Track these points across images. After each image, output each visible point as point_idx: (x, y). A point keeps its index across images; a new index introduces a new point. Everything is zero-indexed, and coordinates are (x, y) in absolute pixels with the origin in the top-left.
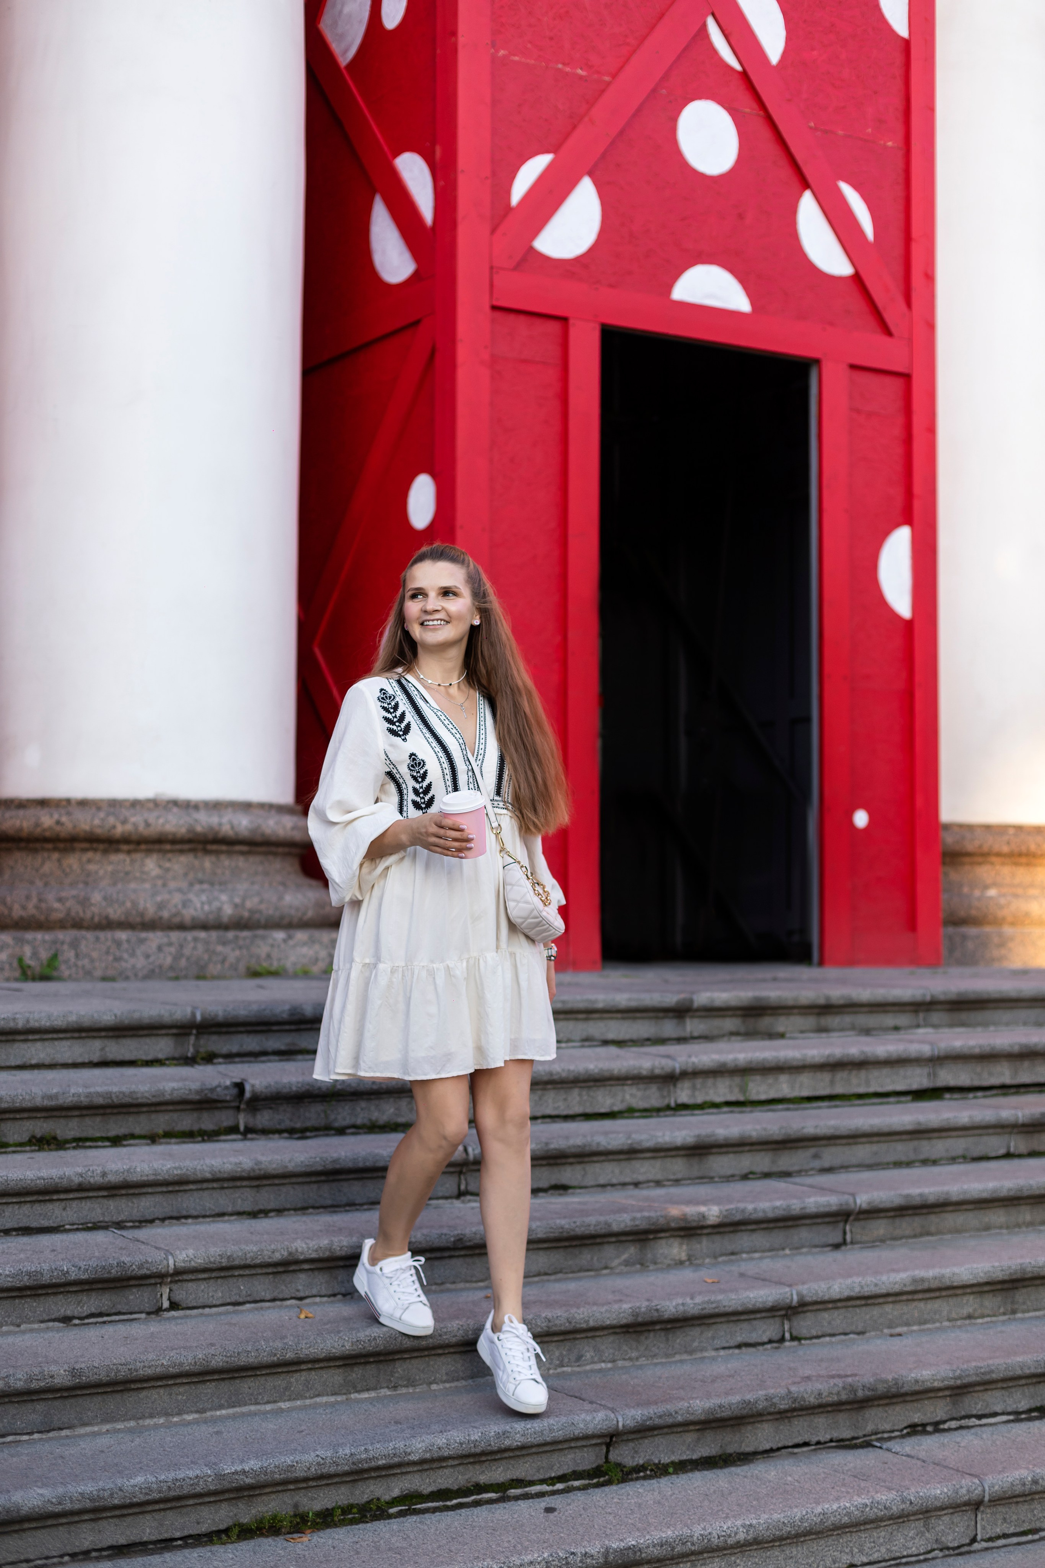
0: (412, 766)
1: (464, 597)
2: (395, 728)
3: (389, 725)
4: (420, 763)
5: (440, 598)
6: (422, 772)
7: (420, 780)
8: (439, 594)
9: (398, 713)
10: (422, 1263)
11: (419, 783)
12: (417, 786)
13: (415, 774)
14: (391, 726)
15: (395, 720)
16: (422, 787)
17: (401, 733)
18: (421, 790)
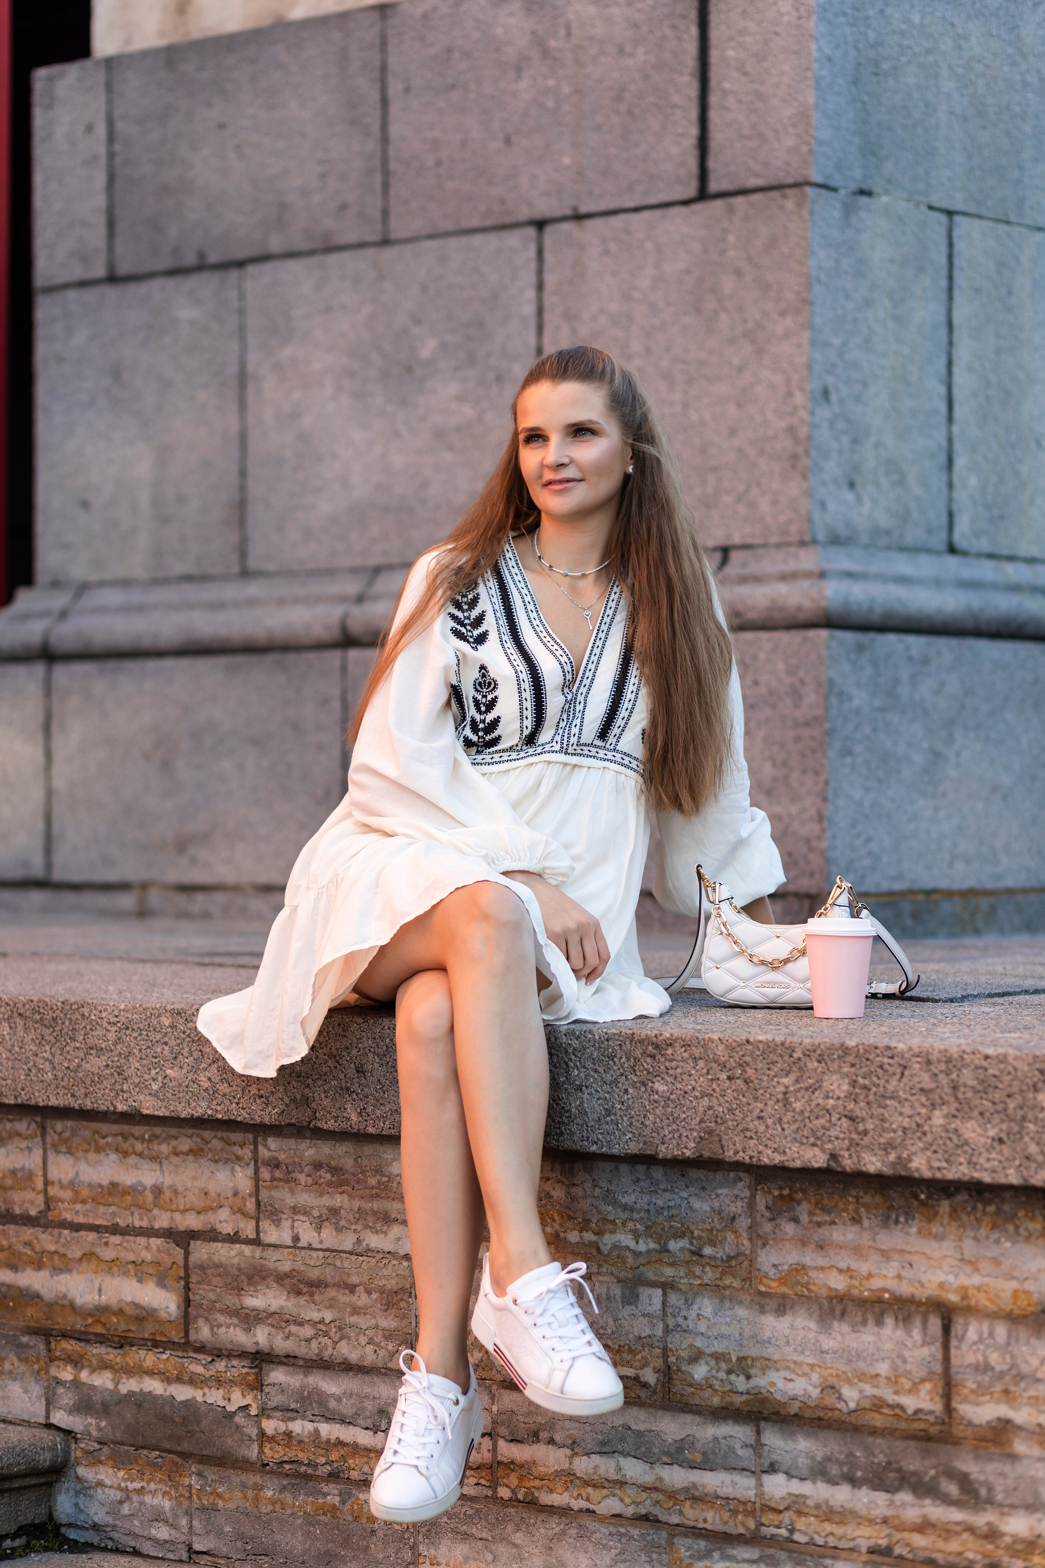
0: (480, 684)
1: (608, 435)
2: (463, 630)
3: (455, 625)
4: (490, 684)
5: (569, 439)
6: (489, 698)
7: (483, 709)
8: (567, 434)
9: (474, 613)
10: (583, 1271)
11: (481, 713)
12: (478, 717)
13: (479, 697)
14: (459, 627)
15: (467, 621)
16: (483, 721)
17: (471, 640)
18: (481, 726)
